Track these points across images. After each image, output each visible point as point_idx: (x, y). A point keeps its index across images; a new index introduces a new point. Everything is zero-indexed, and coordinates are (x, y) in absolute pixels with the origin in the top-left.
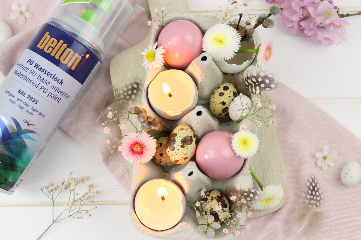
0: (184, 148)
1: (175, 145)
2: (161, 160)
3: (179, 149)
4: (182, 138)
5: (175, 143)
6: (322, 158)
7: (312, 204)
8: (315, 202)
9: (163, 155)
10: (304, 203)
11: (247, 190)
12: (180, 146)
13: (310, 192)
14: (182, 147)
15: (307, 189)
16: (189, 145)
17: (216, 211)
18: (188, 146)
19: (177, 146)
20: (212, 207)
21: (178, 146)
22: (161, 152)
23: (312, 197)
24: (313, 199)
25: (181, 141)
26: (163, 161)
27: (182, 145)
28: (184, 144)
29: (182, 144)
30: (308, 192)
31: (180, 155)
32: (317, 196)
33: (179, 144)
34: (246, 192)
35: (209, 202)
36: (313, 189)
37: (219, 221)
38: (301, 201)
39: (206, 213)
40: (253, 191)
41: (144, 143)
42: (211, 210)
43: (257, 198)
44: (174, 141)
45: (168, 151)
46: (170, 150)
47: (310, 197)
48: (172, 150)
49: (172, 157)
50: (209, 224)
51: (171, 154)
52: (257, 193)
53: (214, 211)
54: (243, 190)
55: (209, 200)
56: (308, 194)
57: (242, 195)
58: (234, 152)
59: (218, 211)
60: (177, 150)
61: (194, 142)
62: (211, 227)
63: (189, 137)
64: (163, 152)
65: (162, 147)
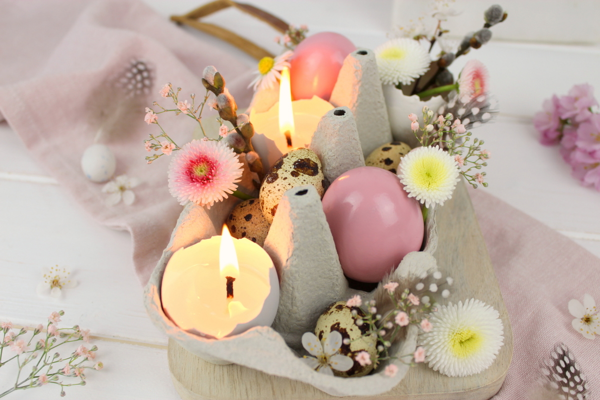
0: (297, 178)
1: (280, 172)
2: (245, 230)
4: (297, 159)
5: (281, 168)
6: (582, 319)
7: (567, 394)
8: (573, 392)
9: (252, 219)
10: (548, 387)
11: (424, 276)
12: (291, 172)
13: (560, 371)
14: (293, 174)
15: (552, 364)
16: (310, 175)
17: (345, 329)
18: (307, 176)
19: (284, 172)
20: (338, 321)
21: (286, 171)
22: (250, 213)
23: (565, 381)
24: (567, 385)
25: (294, 164)
26: (250, 231)
27: (294, 170)
28: (299, 169)
29: (295, 168)
30: (554, 368)
31: (285, 191)
32: (576, 384)
33: (288, 169)
34: (421, 281)
35: (333, 313)
36: (567, 368)
37: (350, 354)
38: (541, 382)
39: (320, 337)
40: (437, 276)
41: (217, 161)
42: (335, 325)
43: (446, 293)
44: (279, 165)
45: (263, 189)
46: (269, 182)
47: (559, 379)
48: (272, 182)
49: (269, 197)
50: (325, 358)
51: (267, 192)
52: (446, 282)
53: (342, 329)
54: (414, 277)
55: (333, 309)
56: (556, 372)
57: (413, 290)
58: (404, 189)
59: (351, 330)
60: (283, 180)
61: (319, 177)
62: (330, 365)
63: (311, 162)
64: (253, 213)
65: (253, 205)
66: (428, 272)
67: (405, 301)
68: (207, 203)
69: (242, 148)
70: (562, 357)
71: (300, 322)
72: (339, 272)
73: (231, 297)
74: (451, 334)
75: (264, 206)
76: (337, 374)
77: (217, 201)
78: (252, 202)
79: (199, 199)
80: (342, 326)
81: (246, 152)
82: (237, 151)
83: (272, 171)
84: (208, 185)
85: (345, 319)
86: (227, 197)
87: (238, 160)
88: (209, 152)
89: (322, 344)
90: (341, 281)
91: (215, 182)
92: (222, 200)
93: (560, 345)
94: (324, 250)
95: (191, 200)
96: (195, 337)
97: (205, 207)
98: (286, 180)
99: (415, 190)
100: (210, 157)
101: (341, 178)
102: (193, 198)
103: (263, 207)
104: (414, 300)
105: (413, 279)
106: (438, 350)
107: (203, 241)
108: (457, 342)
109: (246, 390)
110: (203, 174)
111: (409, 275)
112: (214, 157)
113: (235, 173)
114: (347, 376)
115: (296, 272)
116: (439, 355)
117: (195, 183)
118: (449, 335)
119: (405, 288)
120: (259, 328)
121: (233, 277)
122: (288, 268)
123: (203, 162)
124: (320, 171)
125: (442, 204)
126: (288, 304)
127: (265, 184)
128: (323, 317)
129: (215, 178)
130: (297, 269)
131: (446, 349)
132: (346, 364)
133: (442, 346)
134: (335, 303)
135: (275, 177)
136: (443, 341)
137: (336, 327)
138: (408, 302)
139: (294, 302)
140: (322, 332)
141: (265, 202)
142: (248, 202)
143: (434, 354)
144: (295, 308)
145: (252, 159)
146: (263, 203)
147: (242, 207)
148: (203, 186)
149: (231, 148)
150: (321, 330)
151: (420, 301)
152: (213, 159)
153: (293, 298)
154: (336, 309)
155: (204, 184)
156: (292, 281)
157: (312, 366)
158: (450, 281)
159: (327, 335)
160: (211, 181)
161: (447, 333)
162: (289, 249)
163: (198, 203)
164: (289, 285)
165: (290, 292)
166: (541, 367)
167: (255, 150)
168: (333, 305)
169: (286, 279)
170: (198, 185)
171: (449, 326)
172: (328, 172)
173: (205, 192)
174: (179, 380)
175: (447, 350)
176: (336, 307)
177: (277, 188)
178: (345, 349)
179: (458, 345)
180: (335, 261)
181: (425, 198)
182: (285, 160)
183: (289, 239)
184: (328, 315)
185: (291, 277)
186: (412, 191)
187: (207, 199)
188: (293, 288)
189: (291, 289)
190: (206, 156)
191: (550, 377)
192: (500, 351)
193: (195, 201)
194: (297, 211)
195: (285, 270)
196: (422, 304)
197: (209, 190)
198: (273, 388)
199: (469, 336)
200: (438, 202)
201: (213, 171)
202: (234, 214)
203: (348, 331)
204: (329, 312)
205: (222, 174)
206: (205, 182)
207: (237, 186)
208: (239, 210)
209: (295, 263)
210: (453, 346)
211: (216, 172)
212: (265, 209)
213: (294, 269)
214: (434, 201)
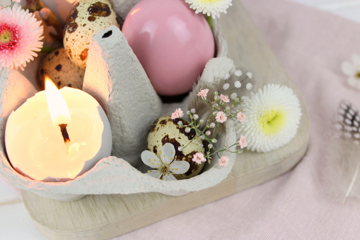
0: (94, 22)
1: (77, 20)
2: (60, 80)
3: (84, 25)
4: (89, 5)
5: (77, 17)
6: (355, 75)
9: (63, 68)
11: (227, 76)
12: (87, 18)
13: (348, 122)
14: (91, 19)
16: (105, 16)
17: (174, 139)
18: (102, 18)
19: (82, 20)
20: (166, 134)
21: (83, 18)
22: (59, 63)
23: (355, 129)
24: (357, 132)
25: (88, 10)
26: (64, 80)
27: (90, 15)
28: (94, 14)
29: (90, 14)
30: (344, 122)
31: (88, 36)
33: (84, 16)
34: (226, 81)
35: (160, 128)
36: (353, 119)
37: (184, 158)
38: (337, 135)
39: (155, 151)
40: (238, 73)
41: (17, 26)
42: (165, 138)
43: (249, 86)
44: (75, 14)
45: (67, 39)
46: (70, 32)
47: (350, 129)
48: (73, 31)
49: (74, 45)
50: (165, 168)
51: (72, 41)
52: (247, 77)
53: (171, 139)
54: (219, 80)
55: (158, 125)
56: (346, 124)
57: (221, 91)
58: (191, 7)
59: (180, 138)
60: (82, 27)
61: (113, 16)
62: (171, 172)
63: (102, 5)
64: (61, 63)
65: (59, 55)
66: (229, 73)
67: (218, 102)
68: (20, 65)
69: (34, 7)
70: (347, 111)
71: (132, 145)
72: (154, 94)
73: (68, 141)
74: (259, 118)
75: (72, 54)
76: (179, 177)
77: (29, 61)
78: (57, 54)
79: (12, 64)
80: (171, 137)
81: (39, 9)
82: (31, 11)
83: (69, 21)
84: (17, 49)
85: (172, 131)
86: (36, 55)
87: (36, 19)
88: (8, 19)
89: (159, 157)
90: (156, 100)
91: (22, 45)
92: (33, 59)
93: (343, 102)
94: (137, 79)
95: (5, 67)
96: (53, 184)
97: (19, 69)
98: (86, 26)
99: (201, 6)
100: (9, 23)
101: (133, 12)
102: (6, 63)
103: (71, 56)
104: (225, 99)
105: (219, 82)
106: (252, 134)
107: (28, 100)
108: (266, 123)
109: (104, 213)
110: (8, 40)
111: (215, 79)
112: (13, 22)
113: (37, 32)
114: (187, 176)
115: (119, 103)
116: (254, 138)
117: (4, 50)
118: (258, 119)
119: (214, 91)
120: (105, 159)
121: (65, 123)
122: (112, 102)
123: (4, 29)
124: (111, 10)
125: (226, 12)
126: (119, 133)
127: (67, 35)
128: (151, 135)
129: (20, 41)
130: (119, 101)
131: (258, 131)
132: (183, 167)
133: (255, 130)
134: (158, 120)
135: (75, 26)
136: (254, 125)
137: (166, 140)
138: (221, 102)
139: (123, 129)
140: (155, 147)
141: (72, 51)
142: (54, 54)
143: (250, 138)
144: (125, 134)
145: (46, 15)
146: (70, 52)
147: (49, 60)
148: (12, 51)
149: (25, 10)
150: (154, 146)
151: (230, 98)
152: (13, 24)
153: (122, 126)
154: (160, 125)
155: (12, 49)
156: (118, 112)
157: (156, 177)
158: (250, 75)
159: (161, 148)
160: (17, 44)
161: (255, 118)
162: (109, 86)
163: (12, 67)
164: (116, 116)
165: (119, 122)
166: (334, 123)
167: (47, 6)
168: (156, 122)
169: (113, 112)
170: (7, 51)
171: (256, 112)
172: (118, 9)
173: (15, 56)
174: (44, 224)
175: (259, 133)
176: (160, 123)
177: (80, 35)
178: (179, 155)
179: (266, 125)
180: (148, 85)
181: (210, 11)
182: (78, 8)
183: (107, 77)
184: (156, 131)
185: (116, 109)
186: (198, 8)
187: (18, 62)
188: (120, 118)
189: (118, 119)
190: (6, 24)
191: (343, 130)
192: (300, 120)
193: (8, 66)
194: (108, 51)
195: (109, 104)
196: (232, 101)
197: (19, 53)
198: (126, 205)
199: (274, 115)
200: (221, 11)
201: (16, 35)
202: (44, 68)
203: (177, 139)
204: (156, 128)
205: (26, 36)
206: (13, 47)
207: (42, 43)
208: (48, 63)
209: (117, 96)
210: (263, 127)
211: (19, 36)
212: (73, 57)
213: (117, 102)
214: (218, 11)
